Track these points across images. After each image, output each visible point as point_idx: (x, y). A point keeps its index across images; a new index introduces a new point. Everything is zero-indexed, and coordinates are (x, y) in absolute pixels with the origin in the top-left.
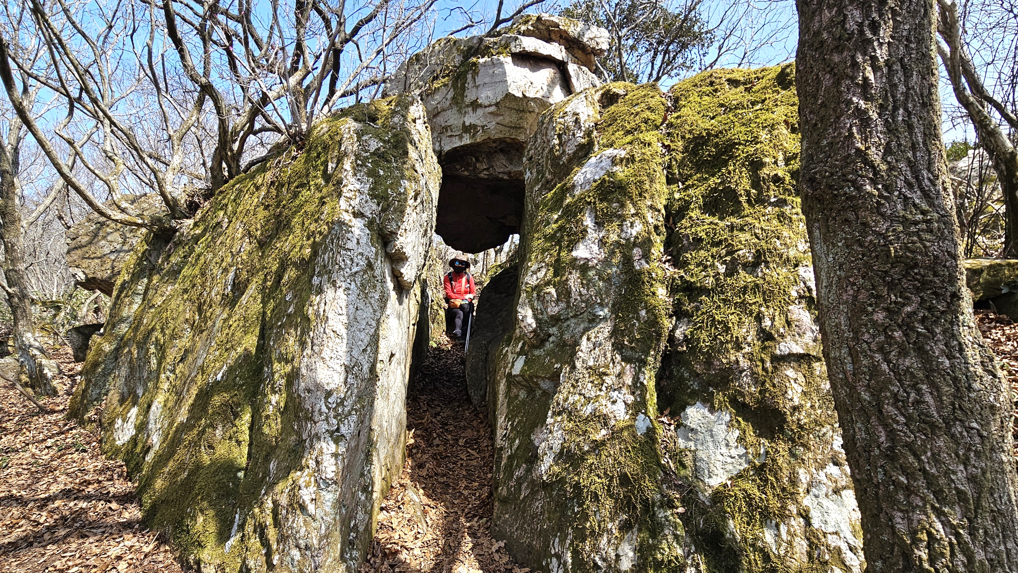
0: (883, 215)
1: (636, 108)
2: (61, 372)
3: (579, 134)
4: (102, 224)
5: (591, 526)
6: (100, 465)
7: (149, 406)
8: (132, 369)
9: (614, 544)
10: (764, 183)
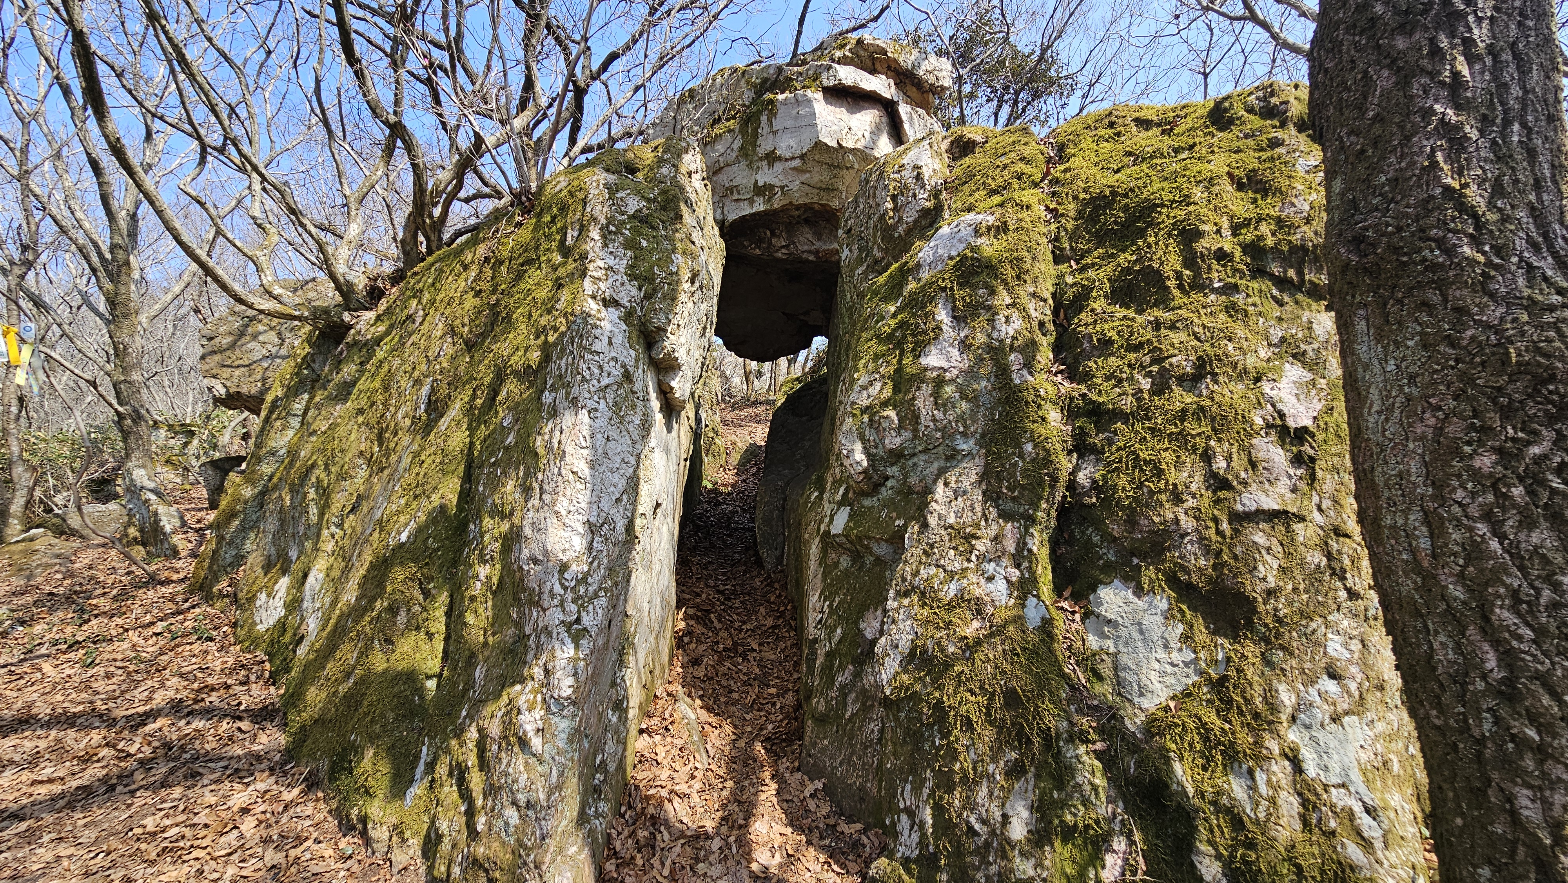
0: (1492, 295)
1: (1003, 159)
2: (184, 523)
3: (922, 195)
4: (252, 319)
5: (962, 768)
6: (231, 661)
7: (305, 576)
8: (283, 521)
9: (998, 797)
10: (1203, 261)
